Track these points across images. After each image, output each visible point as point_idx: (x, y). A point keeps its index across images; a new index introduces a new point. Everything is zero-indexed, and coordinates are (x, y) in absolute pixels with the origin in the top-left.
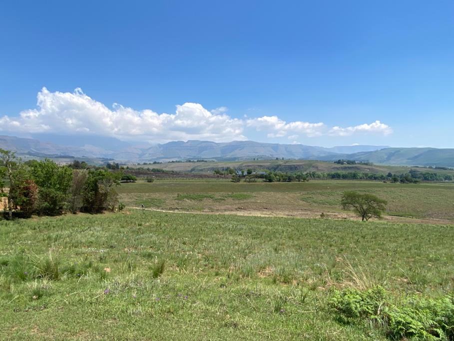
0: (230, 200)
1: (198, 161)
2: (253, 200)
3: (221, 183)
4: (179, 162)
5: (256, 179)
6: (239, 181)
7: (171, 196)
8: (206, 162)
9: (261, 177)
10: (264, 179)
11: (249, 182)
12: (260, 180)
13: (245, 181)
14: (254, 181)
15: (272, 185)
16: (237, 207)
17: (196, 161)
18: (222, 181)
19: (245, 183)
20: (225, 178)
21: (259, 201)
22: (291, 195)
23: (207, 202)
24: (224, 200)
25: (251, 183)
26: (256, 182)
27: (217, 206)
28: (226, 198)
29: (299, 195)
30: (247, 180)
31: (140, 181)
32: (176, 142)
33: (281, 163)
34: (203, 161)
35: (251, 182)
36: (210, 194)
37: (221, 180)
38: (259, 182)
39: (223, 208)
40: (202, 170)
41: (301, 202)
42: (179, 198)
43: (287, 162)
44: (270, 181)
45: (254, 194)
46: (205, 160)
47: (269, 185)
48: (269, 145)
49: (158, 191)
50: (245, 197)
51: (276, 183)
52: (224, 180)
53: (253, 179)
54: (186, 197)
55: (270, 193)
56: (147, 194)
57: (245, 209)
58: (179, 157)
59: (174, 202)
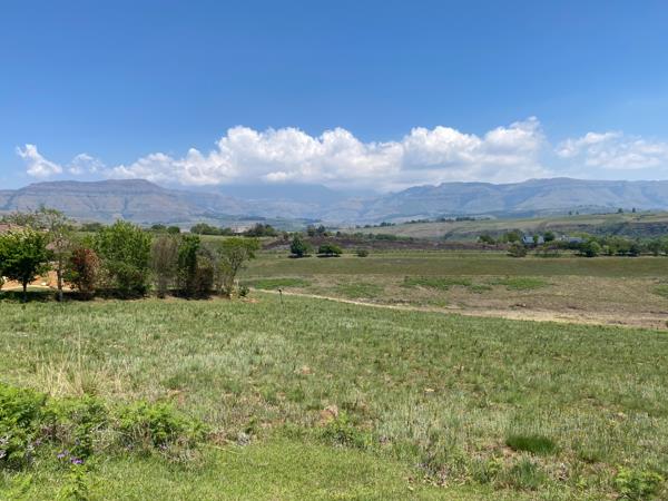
0: (502, 290)
1: (458, 220)
2: (547, 291)
3: (488, 258)
4: (424, 222)
5: (560, 252)
6: (523, 255)
7: (394, 280)
8: (473, 220)
9: (572, 246)
10: (578, 252)
11: (545, 256)
12: (569, 252)
13: (536, 255)
14: (554, 255)
15: (592, 264)
16: (513, 303)
17: (454, 219)
18: (490, 255)
19: (536, 259)
20: (498, 249)
21: (560, 293)
22: (632, 282)
23: (457, 292)
24: (489, 289)
25: (549, 259)
26: (559, 256)
27: (474, 299)
28: (492, 287)
29: (651, 282)
30: (542, 252)
31: (348, 255)
32: (420, 187)
33: (629, 219)
34: (467, 219)
35: (550, 256)
36: (463, 277)
37: (489, 252)
38: (566, 256)
39: (486, 303)
40: (465, 236)
41: (653, 298)
42: (407, 284)
43: (642, 217)
44: (590, 254)
45: (551, 280)
46: (472, 217)
47: (587, 262)
48: (606, 184)
49: (374, 271)
50: (533, 285)
51: (601, 258)
52: (495, 253)
53: (553, 252)
54: (419, 282)
55: (586, 278)
56: (356, 276)
57: (528, 307)
58: (425, 214)
59: (399, 290)
